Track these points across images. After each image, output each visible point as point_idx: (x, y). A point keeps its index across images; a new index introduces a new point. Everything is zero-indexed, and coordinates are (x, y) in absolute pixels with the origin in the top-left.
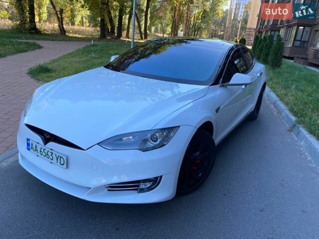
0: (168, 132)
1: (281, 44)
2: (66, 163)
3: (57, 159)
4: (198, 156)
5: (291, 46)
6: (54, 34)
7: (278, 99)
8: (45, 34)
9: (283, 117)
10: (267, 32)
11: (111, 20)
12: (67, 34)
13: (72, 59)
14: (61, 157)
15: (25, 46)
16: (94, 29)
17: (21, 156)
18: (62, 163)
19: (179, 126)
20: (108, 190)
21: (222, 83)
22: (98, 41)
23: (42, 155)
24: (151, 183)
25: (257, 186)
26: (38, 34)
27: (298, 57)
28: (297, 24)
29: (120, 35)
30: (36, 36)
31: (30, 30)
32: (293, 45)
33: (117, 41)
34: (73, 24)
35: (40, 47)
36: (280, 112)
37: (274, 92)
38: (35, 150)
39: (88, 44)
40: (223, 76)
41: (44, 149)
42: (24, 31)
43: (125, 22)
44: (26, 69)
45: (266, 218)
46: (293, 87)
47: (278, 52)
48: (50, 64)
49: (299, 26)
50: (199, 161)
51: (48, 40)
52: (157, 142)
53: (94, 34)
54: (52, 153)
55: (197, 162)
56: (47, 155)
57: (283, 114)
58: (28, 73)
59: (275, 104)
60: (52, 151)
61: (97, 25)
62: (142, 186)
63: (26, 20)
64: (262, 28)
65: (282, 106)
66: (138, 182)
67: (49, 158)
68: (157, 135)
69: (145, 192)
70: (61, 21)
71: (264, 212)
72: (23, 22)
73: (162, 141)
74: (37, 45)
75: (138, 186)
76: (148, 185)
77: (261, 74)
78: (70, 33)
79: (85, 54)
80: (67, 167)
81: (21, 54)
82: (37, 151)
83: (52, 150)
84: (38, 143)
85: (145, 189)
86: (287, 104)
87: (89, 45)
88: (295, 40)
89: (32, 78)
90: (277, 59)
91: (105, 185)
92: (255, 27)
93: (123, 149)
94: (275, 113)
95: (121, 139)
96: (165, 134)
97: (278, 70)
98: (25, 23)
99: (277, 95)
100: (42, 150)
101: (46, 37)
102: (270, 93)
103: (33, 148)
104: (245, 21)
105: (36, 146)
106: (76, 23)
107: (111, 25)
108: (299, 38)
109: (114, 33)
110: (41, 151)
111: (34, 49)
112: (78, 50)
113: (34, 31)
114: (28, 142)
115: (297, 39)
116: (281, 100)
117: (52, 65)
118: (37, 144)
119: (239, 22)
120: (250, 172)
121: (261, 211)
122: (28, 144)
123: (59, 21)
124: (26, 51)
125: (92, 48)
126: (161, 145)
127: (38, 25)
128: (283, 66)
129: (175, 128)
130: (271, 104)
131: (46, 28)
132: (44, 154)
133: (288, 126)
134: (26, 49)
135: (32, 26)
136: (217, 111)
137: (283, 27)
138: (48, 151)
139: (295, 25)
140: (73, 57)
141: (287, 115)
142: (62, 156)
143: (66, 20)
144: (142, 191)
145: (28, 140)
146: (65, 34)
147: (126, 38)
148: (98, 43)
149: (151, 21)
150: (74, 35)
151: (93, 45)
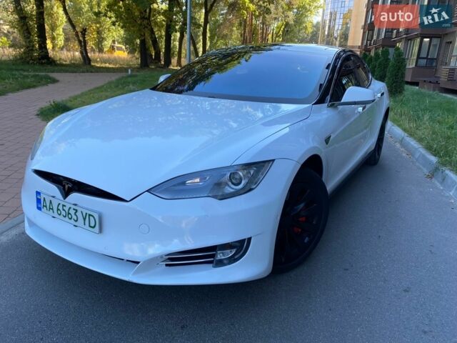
0: (257, 169)
1: (401, 60)
2: (98, 224)
3: (85, 219)
4: (301, 210)
5: (414, 66)
6: (74, 64)
7: (406, 135)
8: (62, 65)
9: (417, 160)
10: (376, 48)
11: (155, 43)
12: (93, 64)
13: (101, 93)
14: (90, 215)
15: (33, 79)
16: (130, 56)
17: (29, 221)
18: (92, 225)
19: (273, 160)
20: (167, 265)
21: (330, 101)
22: (137, 71)
23: (60, 215)
24: (234, 251)
25: (393, 255)
26: (51, 65)
27: (425, 81)
28: (421, 34)
29: (168, 62)
30: (49, 67)
31: (40, 59)
32: (416, 65)
33: (165, 70)
34: (101, 50)
35: (54, 81)
36: (410, 152)
37: (399, 126)
38: (50, 208)
39: (124, 74)
40: (331, 92)
41: (64, 206)
42: (31, 61)
43: (174, 45)
44: (35, 109)
45: (415, 301)
46: (426, 117)
47: (398, 72)
48: (71, 101)
49: (423, 37)
50: (304, 219)
51: (66, 71)
52: (241, 186)
53: (131, 63)
54: (76, 211)
55: (300, 219)
56: (69, 214)
57: (417, 155)
58: (38, 115)
59: (402, 142)
60: (76, 208)
61: (136, 50)
62: (220, 256)
63: (33, 46)
64: (370, 43)
65: (413, 143)
66: (214, 248)
67: (71, 219)
68: (241, 174)
69: (225, 265)
70: (83, 45)
71: (410, 293)
72: (30, 49)
73: (247, 183)
74: (50, 78)
75: (213, 256)
76: (230, 253)
77: (382, 94)
78: (97, 62)
79: (120, 86)
80: (101, 231)
81: (29, 91)
82: (52, 209)
83: (75, 205)
84: (54, 197)
85: (225, 261)
86: (420, 140)
87: (125, 76)
88: (418, 57)
89: (43, 120)
90: (397, 82)
91: (162, 257)
92: (360, 44)
93: (187, 197)
94: (404, 155)
95: (184, 183)
96: (252, 172)
97: (399, 98)
98: (32, 50)
99: (405, 130)
100: (60, 207)
101: (63, 68)
102: (393, 127)
103: (46, 206)
104: (345, 36)
105: (51, 202)
106: (105, 49)
107: (155, 49)
108: (424, 54)
109: (160, 61)
110: (58, 210)
111: (46, 84)
112: (110, 83)
113: (46, 60)
114: (39, 197)
115: (422, 55)
116: (411, 135)
117: (73, 103)
118: (52, 199)
119: (336, 39)
120: (379, 237)
121: (405, 291)
122: (39, 201)
123: (81, 46)
124: (34, 87)
125: (130, 79)
126: (247, 190)
127: (51, 53)
128: (405, 93)
129: (267, 164)
130: (396, 142)
131: (63, 57)
132: (63, 213)
133: (426, 171)
134: (35, 84)
135: (43, 53)
136: (327, 141)
137: (400, 41)
138: (70, 208)
139: (417, 36)
140: (102, 91)
141: (423, 156)
142: (91, 213)
143: (91, 44)
144: (220, 263)
145: (38, 193)
146: (90, 63)
147: (177, 66)
148: (138, 73)
149: (211, 42)
150: (103, 65)
151: (130, 76)
